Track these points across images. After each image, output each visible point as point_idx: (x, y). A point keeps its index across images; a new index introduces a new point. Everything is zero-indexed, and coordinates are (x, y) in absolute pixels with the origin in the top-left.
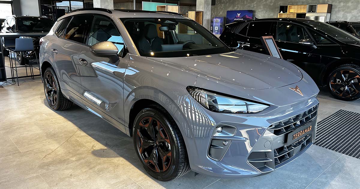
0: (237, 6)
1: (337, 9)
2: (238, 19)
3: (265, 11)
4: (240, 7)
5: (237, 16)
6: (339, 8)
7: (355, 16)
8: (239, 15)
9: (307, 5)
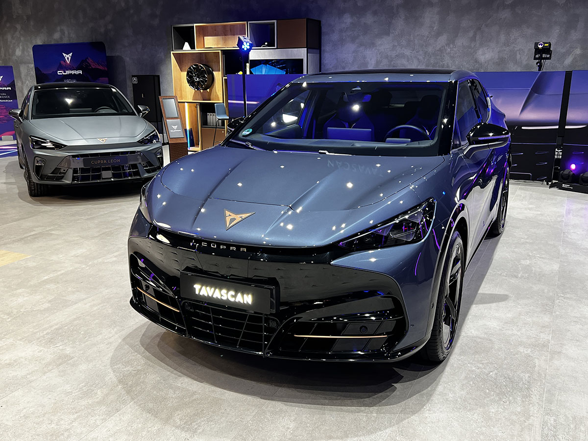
0: (59, 28)
1: (335, 37)
2: (68, 72)
3: (141, 46)
4: (69, 34)
5: (62, 62)
6: (341, 31)
7: (387, 57)
8: (68, 57)
9: (246, 22)
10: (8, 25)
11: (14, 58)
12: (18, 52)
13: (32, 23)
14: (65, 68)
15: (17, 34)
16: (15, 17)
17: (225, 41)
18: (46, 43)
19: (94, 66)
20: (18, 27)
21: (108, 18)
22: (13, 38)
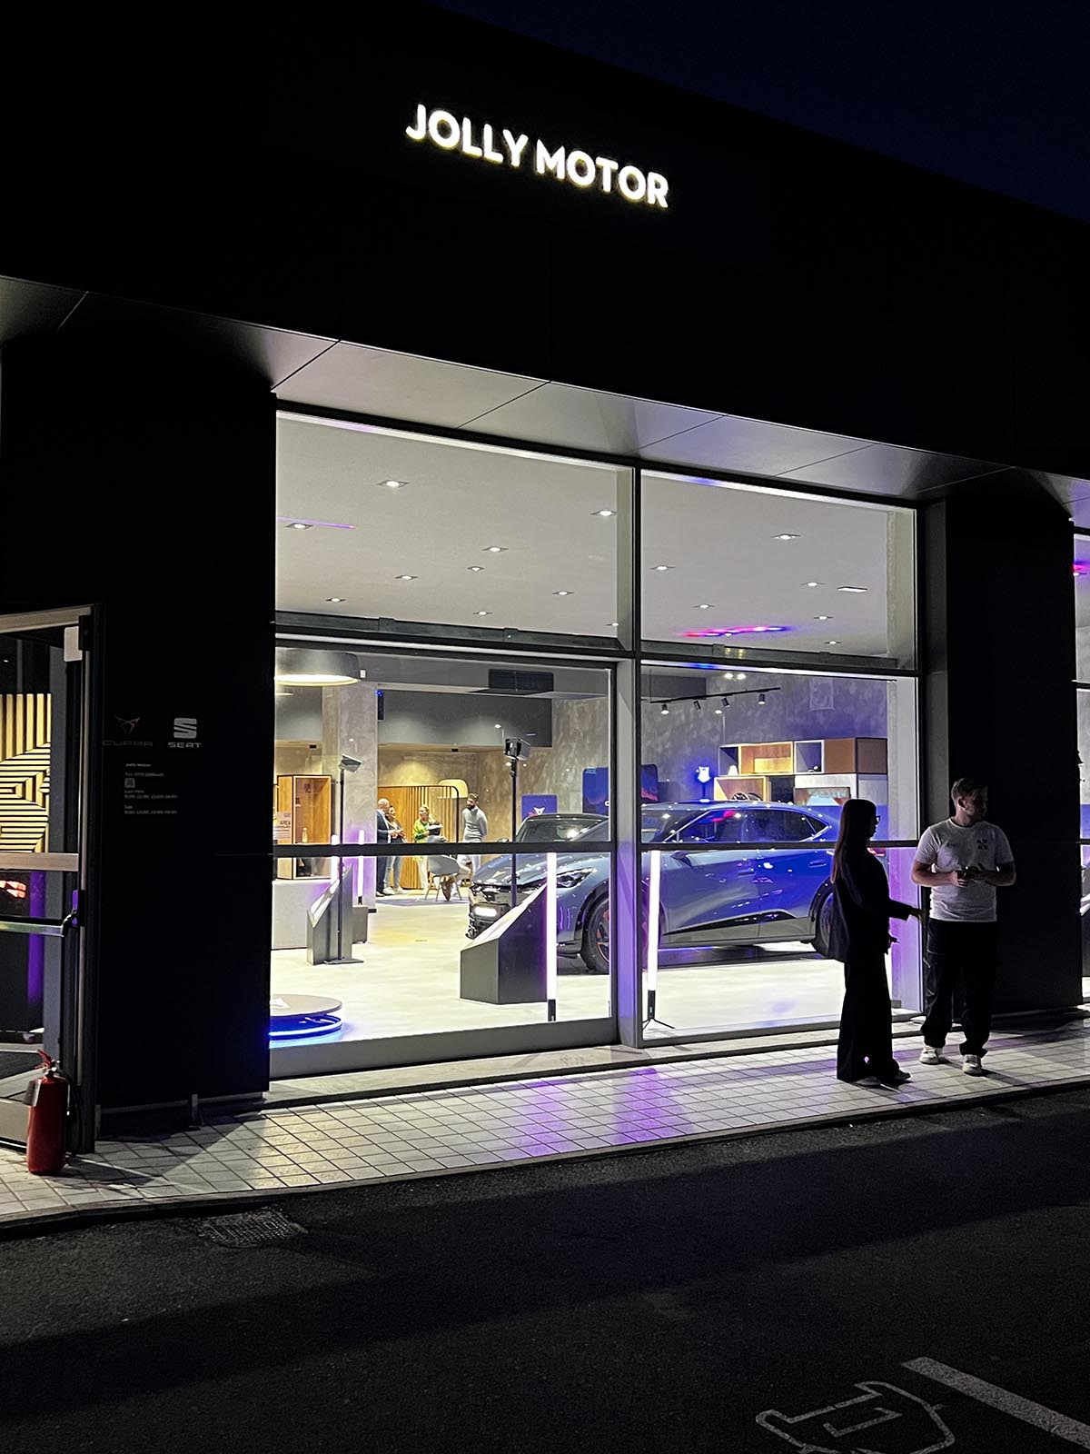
9: (791, 742)
10: (563, 744)
11: (564, 787)
12: (570, 778)
13: (588, 742)
15: (572, 755)
16: (571, 733)
17: (776, 763)
20: (574, 745)
21: (667, 734)
22: (567, 760)
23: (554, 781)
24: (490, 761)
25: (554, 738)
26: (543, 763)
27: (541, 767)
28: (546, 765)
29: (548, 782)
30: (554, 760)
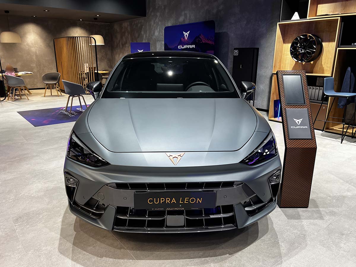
10: (152, 14)
11: (154, 37)
12: (156, 34)
13: (167, 11)
14: (183, 44)
15: (157, 20)
16: (157, 8)
17: (345, 7)
18: (174, 25)
19: (204, 41)
20: (158, 14)
22: (154, 23)
23: (148, 35)
24: (116, 27)
25: (147, 11)
26: (142, 26)
27: (141, 28)
28: (143, 27)
29: (145, 36)
30: (148, 24)
